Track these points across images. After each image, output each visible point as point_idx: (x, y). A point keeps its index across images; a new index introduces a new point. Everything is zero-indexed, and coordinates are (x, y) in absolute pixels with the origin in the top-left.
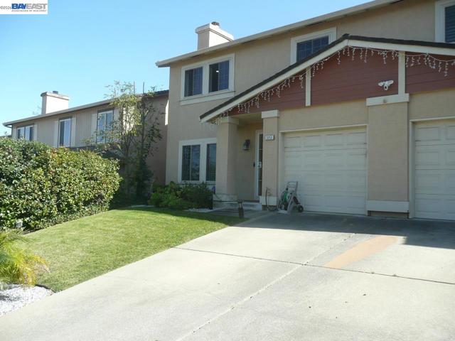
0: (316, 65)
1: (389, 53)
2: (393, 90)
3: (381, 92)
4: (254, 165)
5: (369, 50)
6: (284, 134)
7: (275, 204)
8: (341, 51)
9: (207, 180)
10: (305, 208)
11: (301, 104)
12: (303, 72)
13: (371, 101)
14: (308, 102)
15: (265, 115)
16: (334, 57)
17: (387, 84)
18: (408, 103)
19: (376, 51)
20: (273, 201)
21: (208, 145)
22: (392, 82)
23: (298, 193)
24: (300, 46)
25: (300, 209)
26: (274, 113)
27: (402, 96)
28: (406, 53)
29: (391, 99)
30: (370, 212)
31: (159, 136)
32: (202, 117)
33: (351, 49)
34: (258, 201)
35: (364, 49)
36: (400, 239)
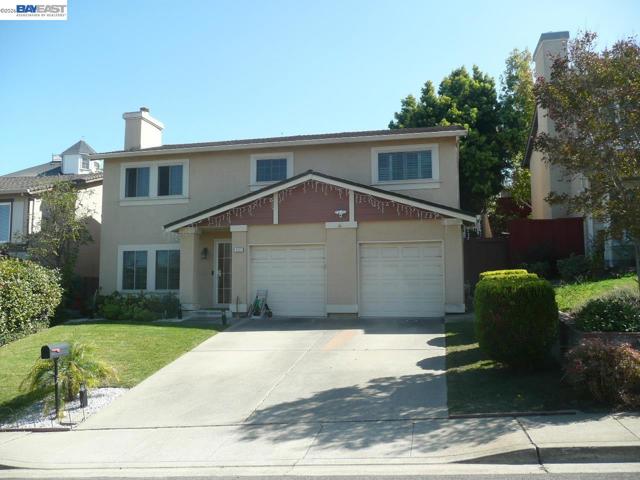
0: (284, 190)
1: (344, 190)
2: (346, 218)
3: (336, 219)
4: (213, 273)
5: (329, 185)
6: (251, 247)
7: (245, 311)
8: (306, 183)
9: (157, 288)
10: (274, 313)
11: (270, 221)
12: (272, 196)
13: (329, 225)
14: (276, 221)
15: (233, 228)
16: (300, 186)
17: (341, 212)
18: (357, 229)
19: (334, 186)
20: (243, 308)
21: (157, 252)
22: (345, 212)
23: (268, 300)
24: (260, 163)
25: (269, 314)
26: (243, 228)
27: (352, 223)
28: (355, 192)
29: (344, 224)
30: (329, 314)
31: (90, 239)
32: (166, 227)
33: (315, 182)
34: (228, 309)
35: (325, 184)
36: (360, 332)
